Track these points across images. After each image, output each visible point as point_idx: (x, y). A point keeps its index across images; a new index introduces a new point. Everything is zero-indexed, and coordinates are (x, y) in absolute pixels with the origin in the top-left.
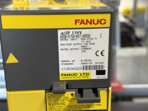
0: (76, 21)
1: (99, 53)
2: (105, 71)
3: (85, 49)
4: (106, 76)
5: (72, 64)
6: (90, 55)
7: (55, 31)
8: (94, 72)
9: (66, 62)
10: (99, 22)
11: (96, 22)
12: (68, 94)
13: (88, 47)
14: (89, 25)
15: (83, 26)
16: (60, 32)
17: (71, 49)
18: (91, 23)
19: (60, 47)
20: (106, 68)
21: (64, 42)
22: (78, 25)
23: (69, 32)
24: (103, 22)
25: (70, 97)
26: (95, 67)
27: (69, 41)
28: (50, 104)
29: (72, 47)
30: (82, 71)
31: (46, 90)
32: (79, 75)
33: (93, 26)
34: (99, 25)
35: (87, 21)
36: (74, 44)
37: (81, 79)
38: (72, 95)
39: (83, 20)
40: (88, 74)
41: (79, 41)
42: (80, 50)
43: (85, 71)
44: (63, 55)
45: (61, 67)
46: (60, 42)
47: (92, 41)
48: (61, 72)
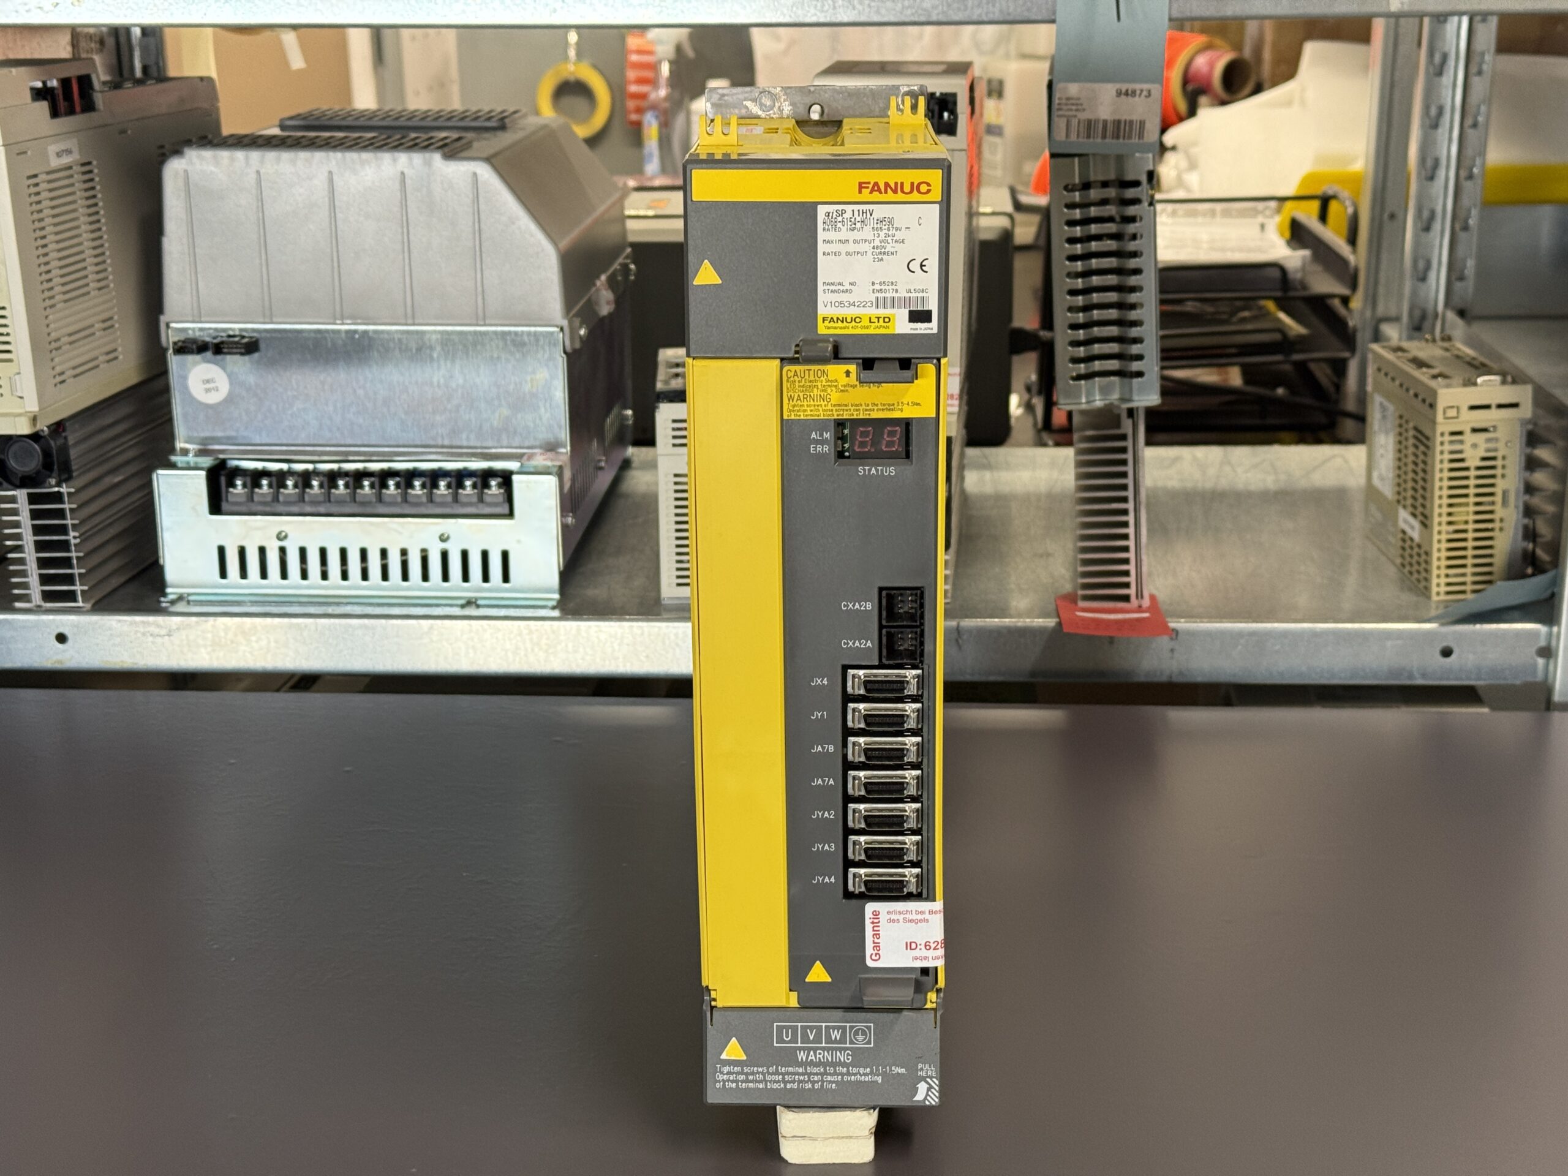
0: (861, 186)
1: (915, 266)
2: (929, 313)
3: (881, 254)
4: (932, 327)
5: (850, 291)
6: (893, 269)
7: (808, 210)
8: (905, 313)
9: (836, 287)
10: (916, 187)
11: (907, 188)
12: (836, 371)
13: (889, 249)
14: (890, 196)
15: (876, 196)
16: (822, 210)
17: (848, 254)
18: (895, 191)
19: (821, 247)
20: (933, 306)
21: (832, 235)
22: (866, 195)
23: (843, 212)
24: (924, 188)
25: (844, 380)
26: (907, 301)
27: (844, 234)
28: (790, 398)
29: (851, 247)
30: (874, 312)
31: (782, 359)
32: (866, 322)
33: (900, 197)
34: (915, 196)
35: (887, 185)
36: (856, 242)
37: (871, 331)
38: (848, 373)
39: (876, 184)
40: (887, 320)
41: (867, 233)
42: (870, 256)
43: (881, 312)
44: (827, 269)
45: (821, 297)
46: (821, 235)
47: (899, 235)
48: (822, 311)
